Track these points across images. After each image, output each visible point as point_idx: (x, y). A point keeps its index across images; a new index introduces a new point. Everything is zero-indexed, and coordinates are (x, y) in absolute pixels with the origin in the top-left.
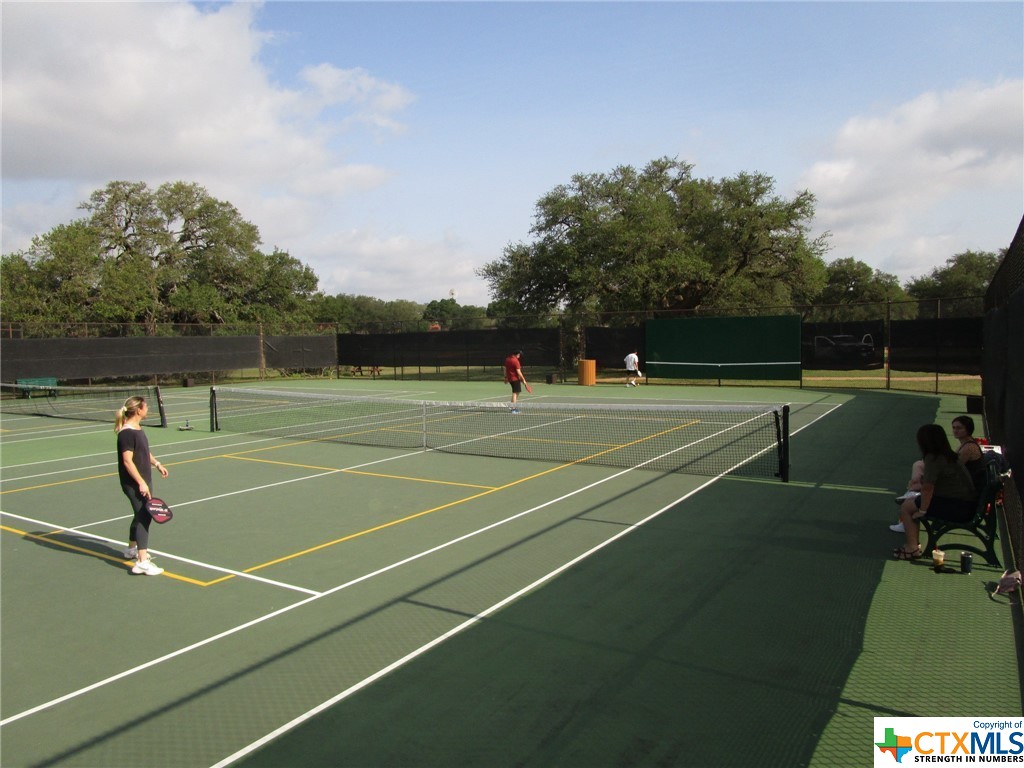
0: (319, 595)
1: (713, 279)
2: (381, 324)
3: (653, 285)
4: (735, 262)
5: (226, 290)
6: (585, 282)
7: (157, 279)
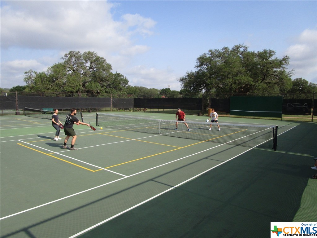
0: (127, 177)
1: (253, 84)
2: (147, 96)
3: (233, 85)
4: (261, 78)
5: (102, 84)
6: (211, 84)
7: (82, 80)
